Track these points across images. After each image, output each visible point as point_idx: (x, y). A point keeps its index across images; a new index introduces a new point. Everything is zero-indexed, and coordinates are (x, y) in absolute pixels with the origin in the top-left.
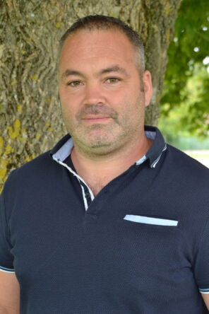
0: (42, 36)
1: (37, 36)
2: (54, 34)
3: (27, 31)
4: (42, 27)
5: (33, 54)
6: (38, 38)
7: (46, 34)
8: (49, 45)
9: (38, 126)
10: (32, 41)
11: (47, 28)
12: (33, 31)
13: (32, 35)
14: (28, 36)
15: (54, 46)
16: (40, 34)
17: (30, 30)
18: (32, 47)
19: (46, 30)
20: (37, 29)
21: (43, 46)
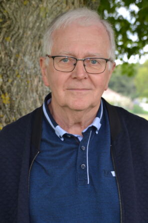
0: (14, 10)
1: (10, 9)
2: (22, 9)
3: (4, 5)
4: (14, 3)
5: (8, 22)
6: (11, 11)
7: (17, 8)
8: (18, 16)
9: (10, 74)
10: (7, 13)
11: (18, 4)
12: (8, 6)
13: (7, 9)
14: (4, 9)
15: (22, 18)
16: (13, 8)
17: (6, 5)
18: (7, 17)
19: (17, 6)
20: (10, 4)
21: (15, 17)
